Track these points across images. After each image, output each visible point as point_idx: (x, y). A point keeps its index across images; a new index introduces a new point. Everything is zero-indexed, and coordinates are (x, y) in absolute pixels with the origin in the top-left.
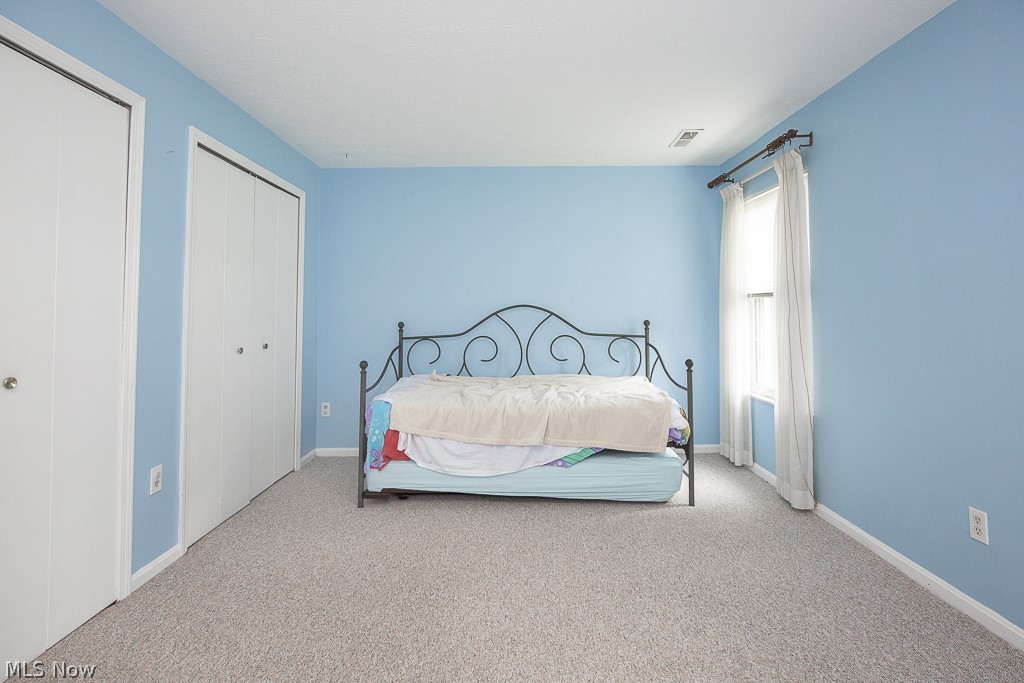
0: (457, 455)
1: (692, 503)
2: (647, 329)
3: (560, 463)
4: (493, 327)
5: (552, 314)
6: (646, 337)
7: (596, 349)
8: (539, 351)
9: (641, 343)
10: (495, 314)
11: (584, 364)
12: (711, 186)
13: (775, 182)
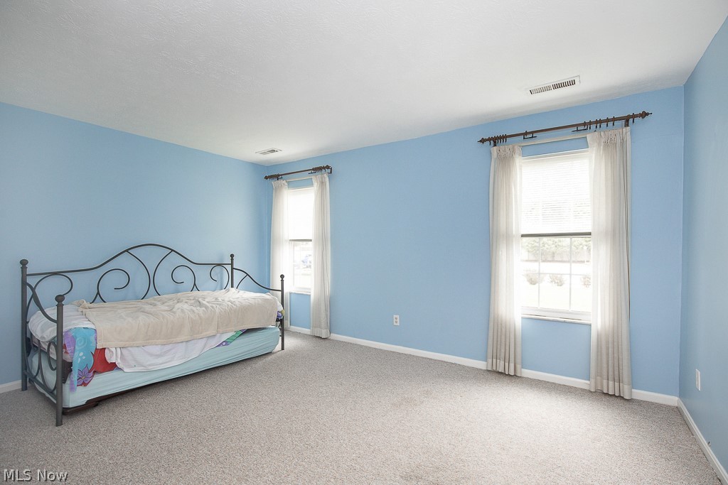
0: (157, 355)
1: (283, 349)
2: (232, 260)
3: (224, 344)
4: (125, 262)
5: (172, 250)
6: (232, 264)
7: (202, 273)
8: (162, 279)
9: (229, 268)
10: (127, 251)
11: (195, 284)
12: (266, 178)
13: (312, 185)
